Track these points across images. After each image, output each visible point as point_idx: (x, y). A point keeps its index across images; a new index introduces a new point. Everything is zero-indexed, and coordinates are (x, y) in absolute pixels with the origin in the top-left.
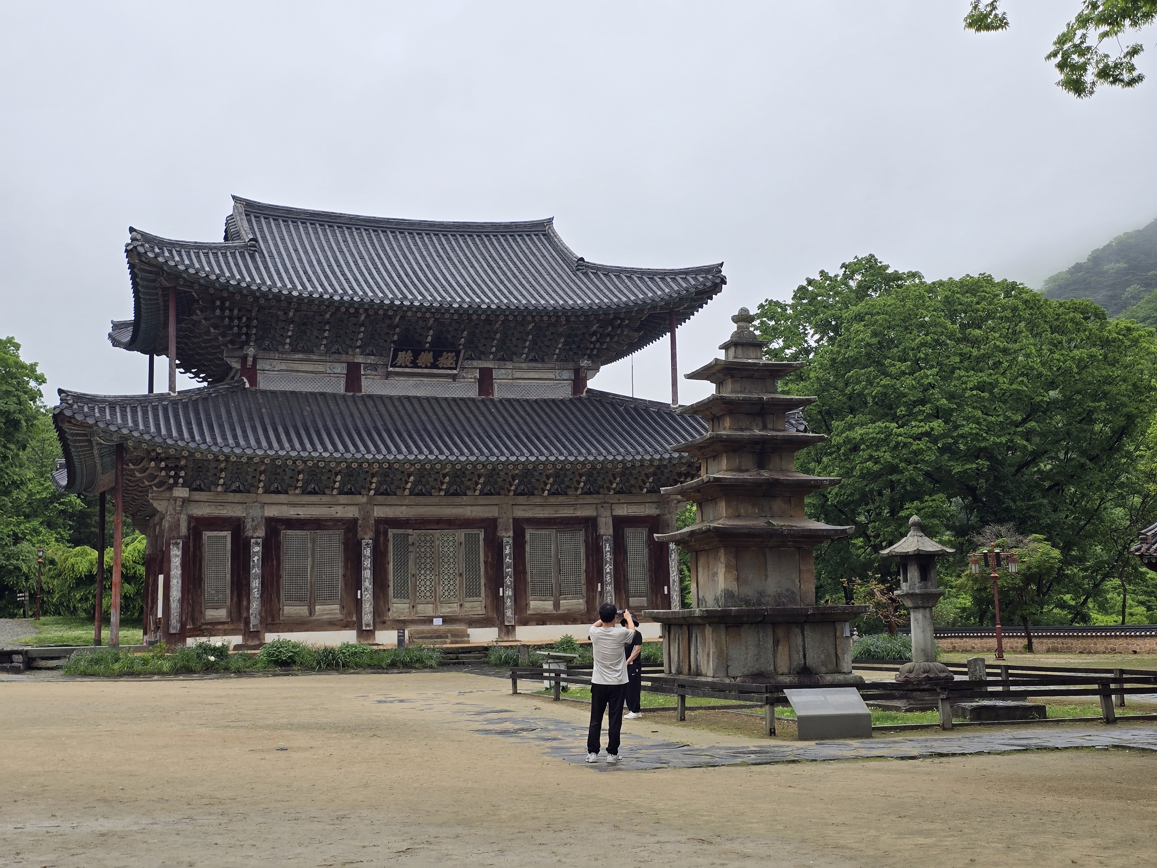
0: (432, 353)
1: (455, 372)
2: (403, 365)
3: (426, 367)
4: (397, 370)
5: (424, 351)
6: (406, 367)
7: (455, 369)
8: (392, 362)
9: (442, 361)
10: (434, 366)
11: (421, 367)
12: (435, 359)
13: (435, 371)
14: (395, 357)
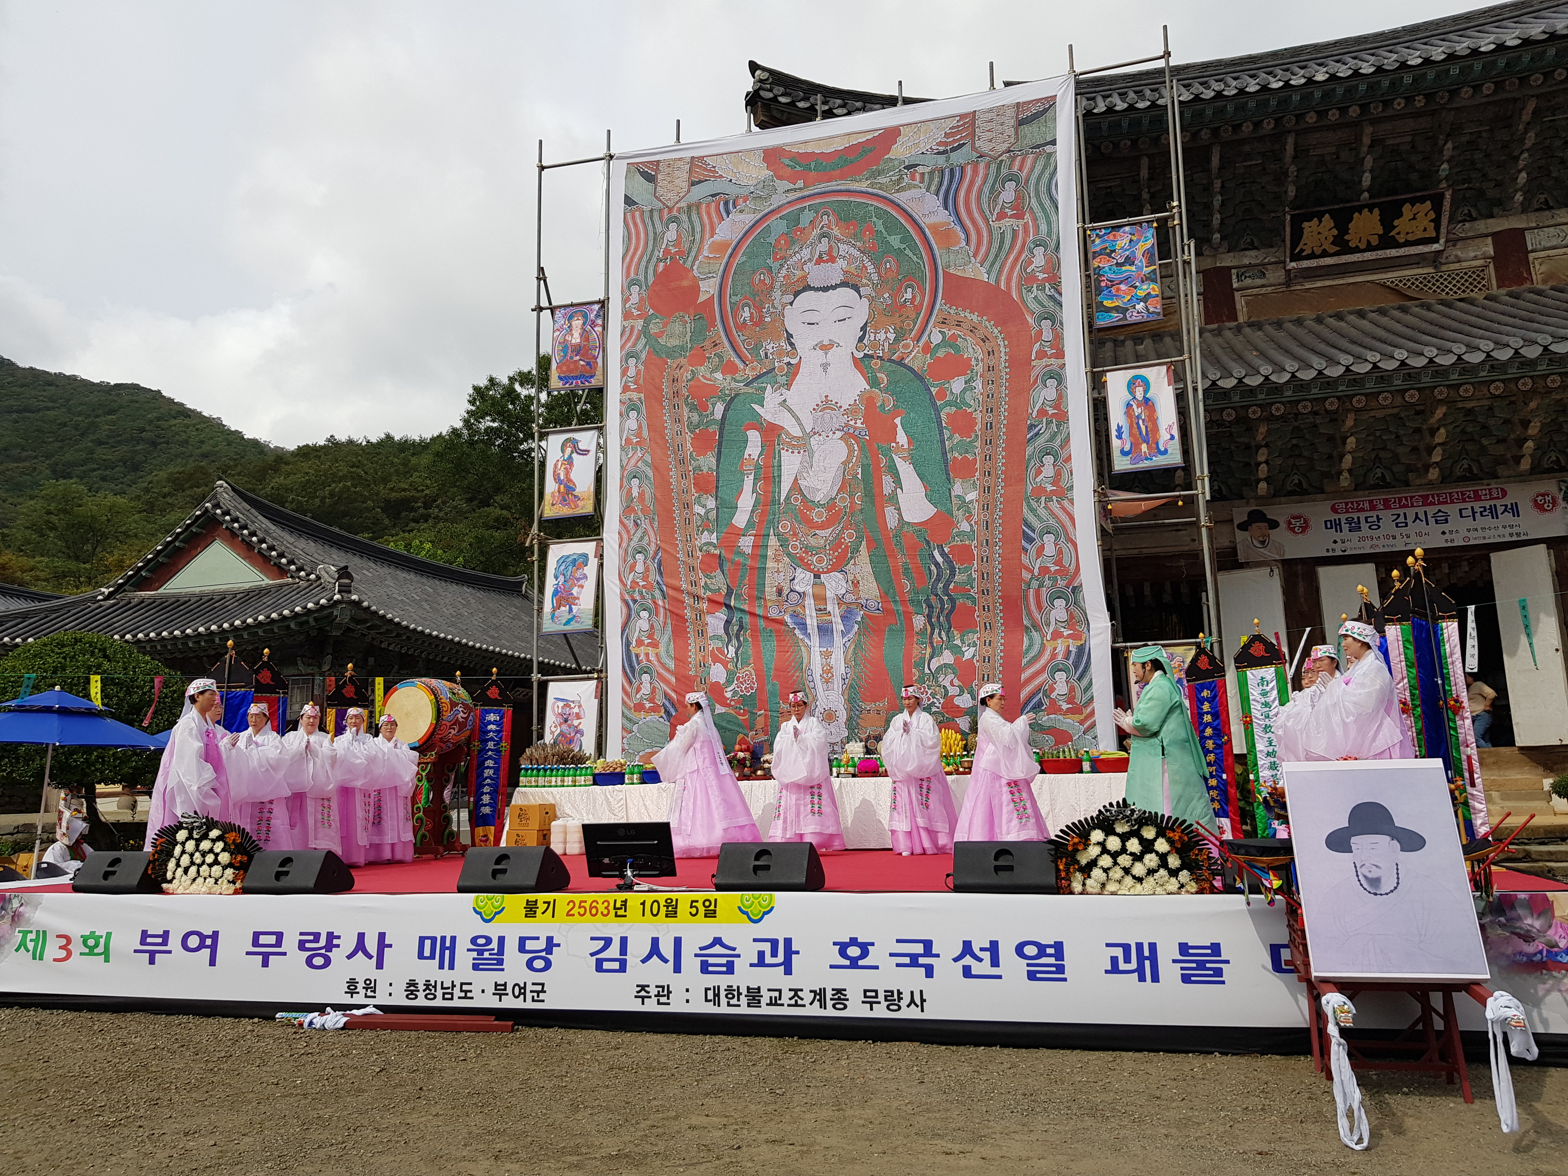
0: (1376, 211)
1: (1436, 247)
2: (1318, 251)
3: (1370, 248)
4: (1305, 264)
5: (1359, 209)
6: (1325, 254)
7: (1436, 240)
8: (1293, 248)
9: (1403, 226)
10: (1387, 241)
11: (1357, 250)
12: (1387, 222)
13: (1394, 253)
14: (1297, 235)
